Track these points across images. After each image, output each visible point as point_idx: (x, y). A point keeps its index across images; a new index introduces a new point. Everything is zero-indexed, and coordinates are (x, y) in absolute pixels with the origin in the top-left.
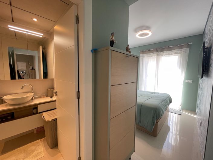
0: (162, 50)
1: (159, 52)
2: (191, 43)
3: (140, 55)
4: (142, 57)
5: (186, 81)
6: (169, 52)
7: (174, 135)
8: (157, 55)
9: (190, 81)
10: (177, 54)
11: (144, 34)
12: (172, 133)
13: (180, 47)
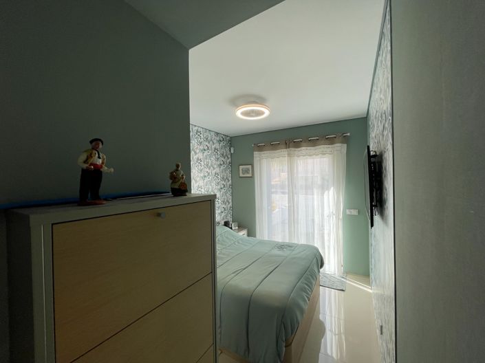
0: (297, 145)
1: (292, 149)
2: (349, 134)
3: (255, 153)
4: (258, 159)
5: (348, 212)
6: (311, 150)
7: (335, 335)
8: (289, 155)
9: (355, 212)
10: (325, 154)
11: (253, 111)
12: (331, 331)
13: (331, 141)
